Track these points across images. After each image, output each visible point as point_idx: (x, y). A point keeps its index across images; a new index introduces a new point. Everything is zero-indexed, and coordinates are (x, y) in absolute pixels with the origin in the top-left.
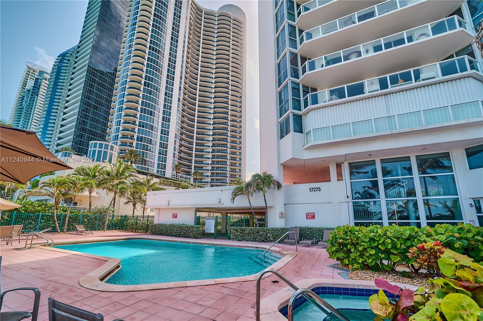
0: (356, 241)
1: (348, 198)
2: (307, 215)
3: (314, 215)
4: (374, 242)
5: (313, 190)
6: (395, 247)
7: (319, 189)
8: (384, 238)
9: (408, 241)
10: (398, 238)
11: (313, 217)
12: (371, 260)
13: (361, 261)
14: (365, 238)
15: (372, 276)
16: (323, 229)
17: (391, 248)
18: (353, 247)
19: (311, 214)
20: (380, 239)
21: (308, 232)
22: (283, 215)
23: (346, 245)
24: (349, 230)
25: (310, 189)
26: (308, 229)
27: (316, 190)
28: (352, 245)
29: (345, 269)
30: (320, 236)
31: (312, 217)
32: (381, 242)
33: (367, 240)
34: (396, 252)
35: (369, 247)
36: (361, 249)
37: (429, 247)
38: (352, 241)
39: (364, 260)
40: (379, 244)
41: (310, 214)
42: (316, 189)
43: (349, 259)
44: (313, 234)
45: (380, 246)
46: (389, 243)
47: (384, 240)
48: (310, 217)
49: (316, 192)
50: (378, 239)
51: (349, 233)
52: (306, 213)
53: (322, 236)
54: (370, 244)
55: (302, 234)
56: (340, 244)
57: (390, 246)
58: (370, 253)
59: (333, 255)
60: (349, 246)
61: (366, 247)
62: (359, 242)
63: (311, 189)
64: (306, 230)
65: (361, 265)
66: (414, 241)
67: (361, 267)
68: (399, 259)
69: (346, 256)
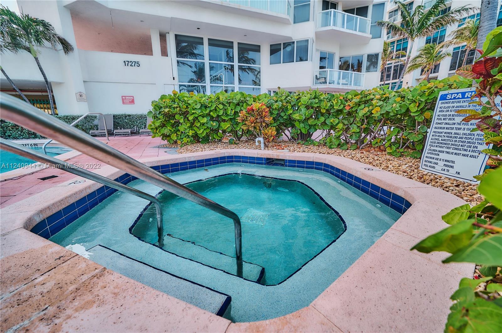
0: (185, 109)
1: (174, 79)
2: (123, 99)
3: (133, 99)
4: (206, 109)
5: (130, 64)
6: (226, 113)
7: (137, 64)
8: (216, 104)
9: (238, 106)
10: (229, 103)
11: (132, 102)
12: (202, 130)
13: (191, 133)
14: (196, 104)
15: (203, 147)
16: (145, 116)
17: (223, 115)
18: (182, 117)
19: (129, 98)
20: (212, 105)
21: (126, 121)
22: (84, 96)
23: (173, 116)
24: (177, 96)
25: (125, 62)
26: (126, 117)
27: (133, 65)
28: (180, 115)
29: (173, 146)
30: (142, 124)
31: (130, 102)
32: (213, 108)
33: (198, 106)
34: (226, 119)
35: (200, 115)
36: (191, 118)
37: (257, 108)
38: (180, 110)
39: (194, 132)
40: (210, 111)
41: (127, 98)
42: (134, 63)
43: (177, 134)
44: (134, 122)
45: (211, 113)
46: (220, 109)
47: (217, 106)
48: (128, 101)
49: (134, 67)
50: (210, 105)
51: (177, 100)
52: (122, 97)
53: (145, 124)
54: (202, 112)
55: (118, 123)
56: (165, 115)
57: (221, 113)
58: (202, 122)
59: (157, 131)
60: (177, 117)
61: (197, 116)
62: (189, 110)
63: (127, 63)
64: (124, 118)
65: (191, 138)
66: (243, 106)
67: (190, 141)
68: (229, 125)
69: (174, 130)
